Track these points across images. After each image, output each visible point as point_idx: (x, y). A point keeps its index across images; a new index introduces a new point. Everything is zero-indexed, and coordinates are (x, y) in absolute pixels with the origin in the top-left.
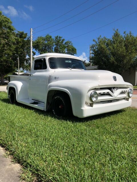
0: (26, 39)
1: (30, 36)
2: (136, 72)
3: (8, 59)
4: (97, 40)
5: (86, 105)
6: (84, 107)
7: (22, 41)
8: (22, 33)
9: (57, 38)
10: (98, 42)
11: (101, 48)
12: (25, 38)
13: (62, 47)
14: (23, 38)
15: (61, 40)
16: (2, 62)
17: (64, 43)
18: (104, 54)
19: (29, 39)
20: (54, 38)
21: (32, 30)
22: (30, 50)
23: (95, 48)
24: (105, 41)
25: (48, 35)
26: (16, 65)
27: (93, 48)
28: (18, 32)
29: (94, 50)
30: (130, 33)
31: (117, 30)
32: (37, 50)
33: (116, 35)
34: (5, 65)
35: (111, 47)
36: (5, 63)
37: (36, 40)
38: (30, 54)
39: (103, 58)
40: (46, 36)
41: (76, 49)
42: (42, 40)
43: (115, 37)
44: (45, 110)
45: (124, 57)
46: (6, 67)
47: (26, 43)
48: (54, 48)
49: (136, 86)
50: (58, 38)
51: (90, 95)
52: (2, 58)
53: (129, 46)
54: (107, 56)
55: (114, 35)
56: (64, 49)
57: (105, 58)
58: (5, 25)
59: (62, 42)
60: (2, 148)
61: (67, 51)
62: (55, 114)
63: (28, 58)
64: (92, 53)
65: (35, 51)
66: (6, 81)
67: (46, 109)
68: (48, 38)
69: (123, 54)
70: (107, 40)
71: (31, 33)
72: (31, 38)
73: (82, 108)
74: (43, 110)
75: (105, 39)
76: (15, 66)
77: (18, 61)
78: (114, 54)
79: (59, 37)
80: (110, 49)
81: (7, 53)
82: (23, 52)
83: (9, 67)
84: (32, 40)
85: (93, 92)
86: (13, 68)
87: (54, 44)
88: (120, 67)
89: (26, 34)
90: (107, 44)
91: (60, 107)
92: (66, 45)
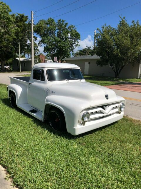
0: (27, 23)
1: (31, 20)
2: (140, 64)
3: (8, 44)
4: (101, 29)
5: (78, 124)
6: (76, 126)
7: (23, 25)
8: (22, 16)
9: (59, 21)
10: (102, 32)
11: (105, 38)
12: (26, 21)
13: (65, 32)
14: (23, 21)
15: (64, 24)
16: (2, 47)
17: (67, 27)
18: (108, 45)
19: (30, 23)
20: (57, 22)
21: (33, 13)
22: (31, 35)
23: (98, 37)
24: (110, 31)
25: (50, 18)
26: (16, 50)
27: (97, 37)
28: (18, 14)
29: (98, 40)
30: (138, 23)
31: (124, 18)
32: (39, 35)
33: (122, 24)
34: (5, 50)
35: (115, 37)
36: (5, 49)
37: (37, 23)
38: (31, 39)
39: (107, 49)
40: (48, 20)
41: (80, 34)
42: (44, 23)
43: (121, 26)
44: (43, 121)
45: (128, 49)
46: (6, 53)
47: (27, 27)
48: (56, 32)
49: (139, 78)
50: (61, 22)
51: (82, 115)
52: (2, 44)
53: (134, 38)
54: (111, 47)
55: (120, 24)
56: (68, 34)
57: (108, 49)
58: (4, 16)
59: (65, 26)
60: (4, 169)
61: (70, 36)
62: (51, 126)
63: (29, 44)
64: (96, 43)
65: (36, 36)
66: (6, 67)
67: (44, 119)
68: (51, 21)
69: (128, 46)
70: (112, 29)
71: (32, 17)
72: (33, 22)
73: (75, 128)
74: (41, 120)
75: (110, 28)
76: (15, 52)
77: (18, 46)
78: (118, 45)
79: (61, 20)
80: (114, 40)
81: (7, 38)
82: (24, 37)
83: (10, 53)
84: (32, 24)
85: (85, 112)
86: (14, 54)
87: (57, 28)
88: (124, 59)
89: (27, 17)
90: (111, 34)
91: (56, 120)
92: (70, 30)
